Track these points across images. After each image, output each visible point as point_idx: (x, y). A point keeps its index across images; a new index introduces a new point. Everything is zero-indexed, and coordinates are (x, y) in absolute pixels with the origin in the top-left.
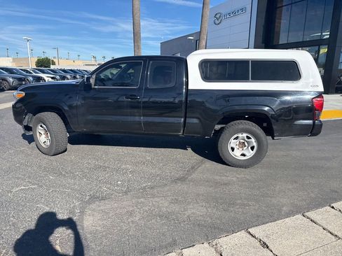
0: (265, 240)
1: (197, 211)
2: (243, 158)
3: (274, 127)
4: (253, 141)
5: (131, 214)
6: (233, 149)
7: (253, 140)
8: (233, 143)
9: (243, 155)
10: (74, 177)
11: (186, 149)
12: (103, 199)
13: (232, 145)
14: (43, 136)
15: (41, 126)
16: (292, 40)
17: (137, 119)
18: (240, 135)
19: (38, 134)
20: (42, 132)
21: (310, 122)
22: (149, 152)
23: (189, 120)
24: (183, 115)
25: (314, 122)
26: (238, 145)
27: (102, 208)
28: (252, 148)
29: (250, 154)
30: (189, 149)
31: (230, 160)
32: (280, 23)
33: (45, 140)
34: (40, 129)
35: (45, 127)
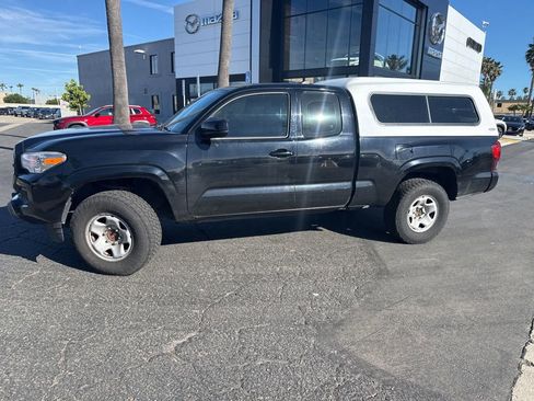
2: (422, 230)
3: (459, 184)
4: (434, 206)
5: (406, 333)
6: (411, 219)
7: (434, 204)
8: (412, 211)
9: (422, 226)
13: (411, 214)
14: (102, 240)
15: (103, 220)
18: (420, 199)
19: (89, 238)
20: (99, 233)
21: (488, 175)
24: (352, 176)
25: (492, 175)
26: (417, 219)
28: (432, 215)
29: (429, 222)
31: (408, 234)
32: (289, 39)
33: (109, 246)
34: (97, 226)
35: (116, 220)
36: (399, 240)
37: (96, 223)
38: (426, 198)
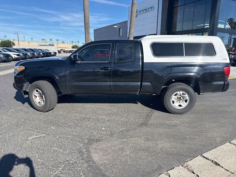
0: (215, 160)
1: (165, 145)
2: (180, 108)
3: (201, 86)
4: (187, 97)
5: (122, 150)
6: (173, 102)
7: (187, 95)
8: (174, 98)
9: (180, 106)
10: (70, 126)
11: (136, 103)
12: (98, 141)
13: (173, 99)
14: (38, 98)
15: (37, 91)
16: (186, 28)
17: (108, 83)
18: (178, 93)
19: (34, 97)
20: (37, 95)
21: (222, 83)
22: (113, 106)
23: (144, 84)
24: (140, 80)
25: (224, 83)
26: (177, 100)
27: (100, 147)
28: (186, 101)
29: (184, 105)
30: (139, 103)
31: (171, 109)
33: (40, 101)
34: (35, 93)
35: (40, 91)
36: (167, 111)
37: (36, 92)
38: (181, 92)
